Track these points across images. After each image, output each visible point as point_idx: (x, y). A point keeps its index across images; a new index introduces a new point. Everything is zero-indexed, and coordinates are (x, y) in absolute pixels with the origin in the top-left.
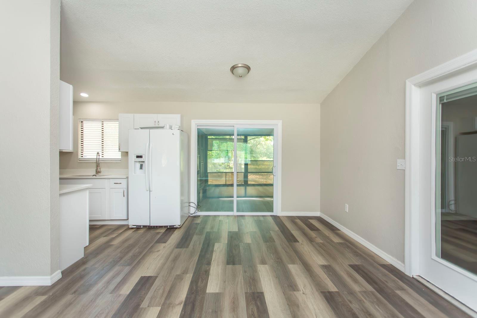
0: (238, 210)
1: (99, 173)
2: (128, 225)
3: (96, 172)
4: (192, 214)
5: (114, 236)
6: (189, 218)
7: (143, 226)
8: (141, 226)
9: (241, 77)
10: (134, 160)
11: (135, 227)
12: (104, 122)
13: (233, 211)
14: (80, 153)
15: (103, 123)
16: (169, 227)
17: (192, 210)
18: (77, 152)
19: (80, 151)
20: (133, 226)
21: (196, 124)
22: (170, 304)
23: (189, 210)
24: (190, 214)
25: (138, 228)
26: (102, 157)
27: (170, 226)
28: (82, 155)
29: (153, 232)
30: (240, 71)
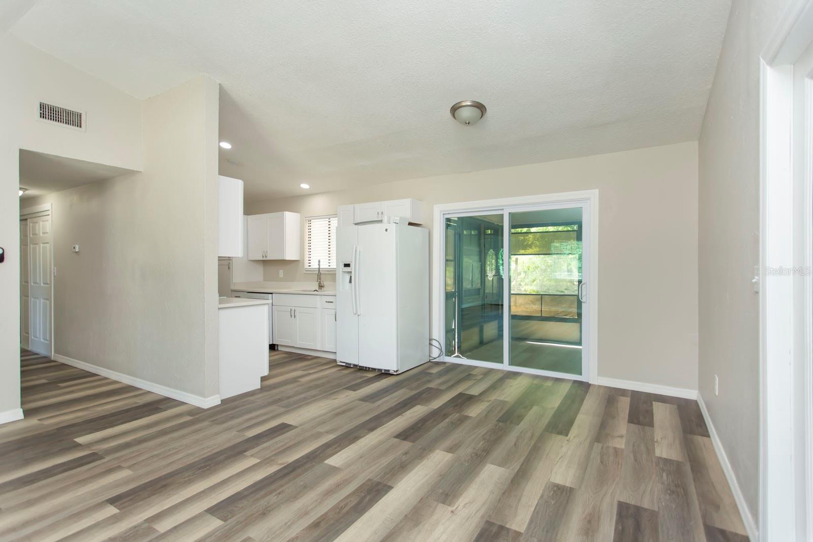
0: (512, 363)
1: (322, 288)
2: (335, 361)
3: (319, 286)
4: (435, 358)
5: (311, 371)
6: (429, 364)
7: (354, 365)
8: (350, 364)
9: (469, 123)
10: (341, 270)
11: (344, 364)
12: (331, 219)
13: (502, 362)
14: (306, 262)
15: (329, 220)
16: (383, 372)
17: (435, 353)
18: (304, 260)
19: (306, 259)
20: (341, 362)
21: (441, 211)
22: (273, 460)
23: (430, 352)
24: (431, 358)
25: (347, 366)
26: (329, 266)
27: (385, 370)
28: (309, 265)
29: (359, 374)
30: (466, 113)
